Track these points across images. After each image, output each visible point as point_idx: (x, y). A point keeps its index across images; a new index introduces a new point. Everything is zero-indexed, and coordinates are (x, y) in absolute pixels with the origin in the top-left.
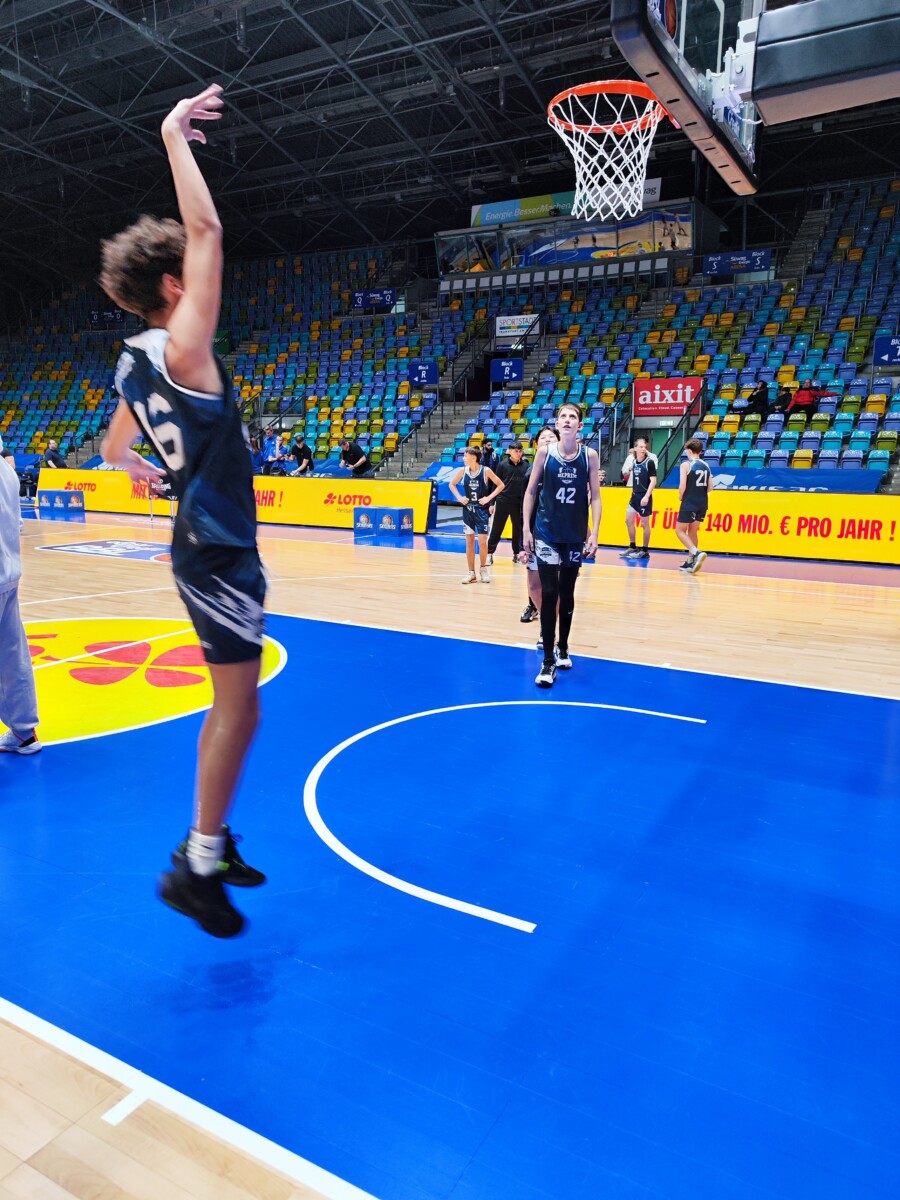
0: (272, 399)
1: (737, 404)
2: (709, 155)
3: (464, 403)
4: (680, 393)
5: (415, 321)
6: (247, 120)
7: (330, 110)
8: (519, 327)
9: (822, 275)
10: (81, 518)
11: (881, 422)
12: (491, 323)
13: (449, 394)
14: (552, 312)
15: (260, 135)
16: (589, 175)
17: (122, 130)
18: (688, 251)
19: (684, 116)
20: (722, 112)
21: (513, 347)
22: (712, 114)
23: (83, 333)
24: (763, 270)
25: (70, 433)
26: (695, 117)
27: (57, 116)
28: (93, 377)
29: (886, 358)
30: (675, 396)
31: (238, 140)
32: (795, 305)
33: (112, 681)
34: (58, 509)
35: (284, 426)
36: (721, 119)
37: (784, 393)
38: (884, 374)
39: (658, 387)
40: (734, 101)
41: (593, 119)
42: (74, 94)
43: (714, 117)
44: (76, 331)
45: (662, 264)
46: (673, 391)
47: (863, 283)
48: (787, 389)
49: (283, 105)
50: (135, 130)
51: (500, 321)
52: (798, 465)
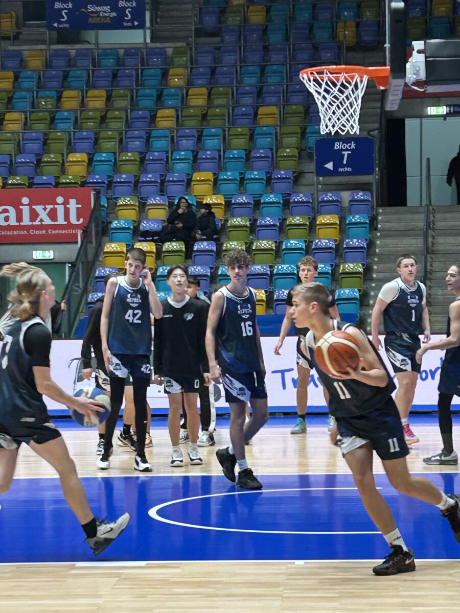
1: (145, 226)
11: (339, 252)
29: (330, 166)
30: (53, 215)
39: (25, 200)
46: (49, 207)
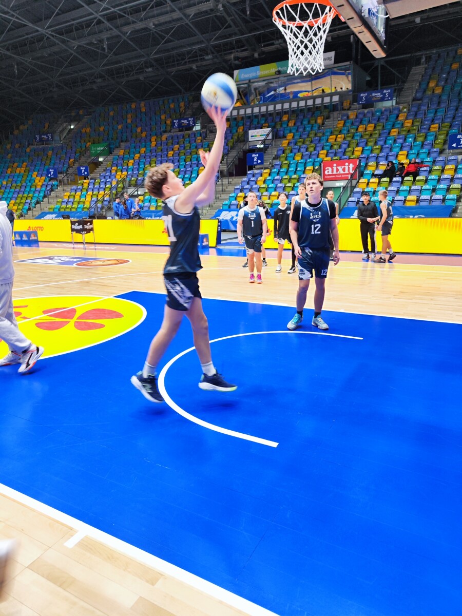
0: (133, 179)
2: (360, 36)
3: (233, 177)
4: (347, 168)
5: (206, 134)
6: (111, 27)
7: (156, 21)
8: (261, 136)
9: (420, 102)
10: (37, 245)
11: (452, 180)
12: (246, 134)
13: (225, 173)
14: (278, 127)
15: (120, 36)
16: (295, 50)
17: (46, 36)
18: (350, 91)
19: (346, 15)
20: (367, 11)
21: (258, 146)
22: (362, 13)
23: (32, 147)
24: (390, 100)
25: (28, 201)
26: (353, 15)
27: (11, 30)
28: (38, 171)
29: (454, 145)
30: (344, 170)
31: (108, 39)
32: (407, 119)
33: (57, 328)
34: (25, 241)
35: (139, 193)
36: (367, 15)
37: (401, 166)
38: (453, 154)
39: (335, 165)
40: (373, 5)
41: (297, 18)
42: (19, 17)
43: (363, 14)
44: (28, 147)
45: (336, 98)
46: (343, 167)
47: (443, 105)
48: (402, 164)
49: (131, 18)
50: (53, 36)
51: (251, 132)
52: (408, 204)
